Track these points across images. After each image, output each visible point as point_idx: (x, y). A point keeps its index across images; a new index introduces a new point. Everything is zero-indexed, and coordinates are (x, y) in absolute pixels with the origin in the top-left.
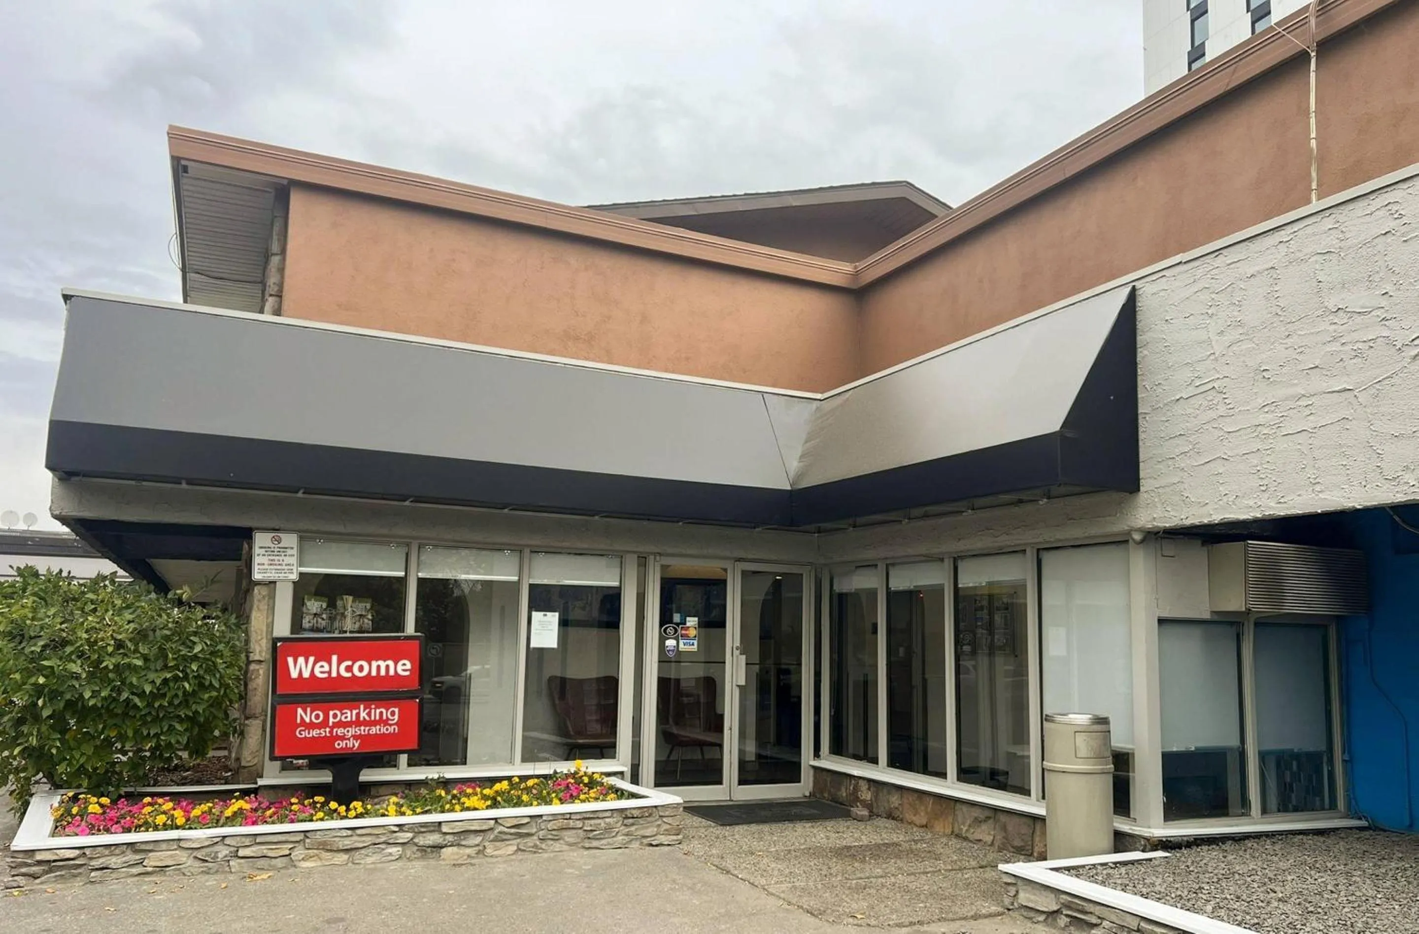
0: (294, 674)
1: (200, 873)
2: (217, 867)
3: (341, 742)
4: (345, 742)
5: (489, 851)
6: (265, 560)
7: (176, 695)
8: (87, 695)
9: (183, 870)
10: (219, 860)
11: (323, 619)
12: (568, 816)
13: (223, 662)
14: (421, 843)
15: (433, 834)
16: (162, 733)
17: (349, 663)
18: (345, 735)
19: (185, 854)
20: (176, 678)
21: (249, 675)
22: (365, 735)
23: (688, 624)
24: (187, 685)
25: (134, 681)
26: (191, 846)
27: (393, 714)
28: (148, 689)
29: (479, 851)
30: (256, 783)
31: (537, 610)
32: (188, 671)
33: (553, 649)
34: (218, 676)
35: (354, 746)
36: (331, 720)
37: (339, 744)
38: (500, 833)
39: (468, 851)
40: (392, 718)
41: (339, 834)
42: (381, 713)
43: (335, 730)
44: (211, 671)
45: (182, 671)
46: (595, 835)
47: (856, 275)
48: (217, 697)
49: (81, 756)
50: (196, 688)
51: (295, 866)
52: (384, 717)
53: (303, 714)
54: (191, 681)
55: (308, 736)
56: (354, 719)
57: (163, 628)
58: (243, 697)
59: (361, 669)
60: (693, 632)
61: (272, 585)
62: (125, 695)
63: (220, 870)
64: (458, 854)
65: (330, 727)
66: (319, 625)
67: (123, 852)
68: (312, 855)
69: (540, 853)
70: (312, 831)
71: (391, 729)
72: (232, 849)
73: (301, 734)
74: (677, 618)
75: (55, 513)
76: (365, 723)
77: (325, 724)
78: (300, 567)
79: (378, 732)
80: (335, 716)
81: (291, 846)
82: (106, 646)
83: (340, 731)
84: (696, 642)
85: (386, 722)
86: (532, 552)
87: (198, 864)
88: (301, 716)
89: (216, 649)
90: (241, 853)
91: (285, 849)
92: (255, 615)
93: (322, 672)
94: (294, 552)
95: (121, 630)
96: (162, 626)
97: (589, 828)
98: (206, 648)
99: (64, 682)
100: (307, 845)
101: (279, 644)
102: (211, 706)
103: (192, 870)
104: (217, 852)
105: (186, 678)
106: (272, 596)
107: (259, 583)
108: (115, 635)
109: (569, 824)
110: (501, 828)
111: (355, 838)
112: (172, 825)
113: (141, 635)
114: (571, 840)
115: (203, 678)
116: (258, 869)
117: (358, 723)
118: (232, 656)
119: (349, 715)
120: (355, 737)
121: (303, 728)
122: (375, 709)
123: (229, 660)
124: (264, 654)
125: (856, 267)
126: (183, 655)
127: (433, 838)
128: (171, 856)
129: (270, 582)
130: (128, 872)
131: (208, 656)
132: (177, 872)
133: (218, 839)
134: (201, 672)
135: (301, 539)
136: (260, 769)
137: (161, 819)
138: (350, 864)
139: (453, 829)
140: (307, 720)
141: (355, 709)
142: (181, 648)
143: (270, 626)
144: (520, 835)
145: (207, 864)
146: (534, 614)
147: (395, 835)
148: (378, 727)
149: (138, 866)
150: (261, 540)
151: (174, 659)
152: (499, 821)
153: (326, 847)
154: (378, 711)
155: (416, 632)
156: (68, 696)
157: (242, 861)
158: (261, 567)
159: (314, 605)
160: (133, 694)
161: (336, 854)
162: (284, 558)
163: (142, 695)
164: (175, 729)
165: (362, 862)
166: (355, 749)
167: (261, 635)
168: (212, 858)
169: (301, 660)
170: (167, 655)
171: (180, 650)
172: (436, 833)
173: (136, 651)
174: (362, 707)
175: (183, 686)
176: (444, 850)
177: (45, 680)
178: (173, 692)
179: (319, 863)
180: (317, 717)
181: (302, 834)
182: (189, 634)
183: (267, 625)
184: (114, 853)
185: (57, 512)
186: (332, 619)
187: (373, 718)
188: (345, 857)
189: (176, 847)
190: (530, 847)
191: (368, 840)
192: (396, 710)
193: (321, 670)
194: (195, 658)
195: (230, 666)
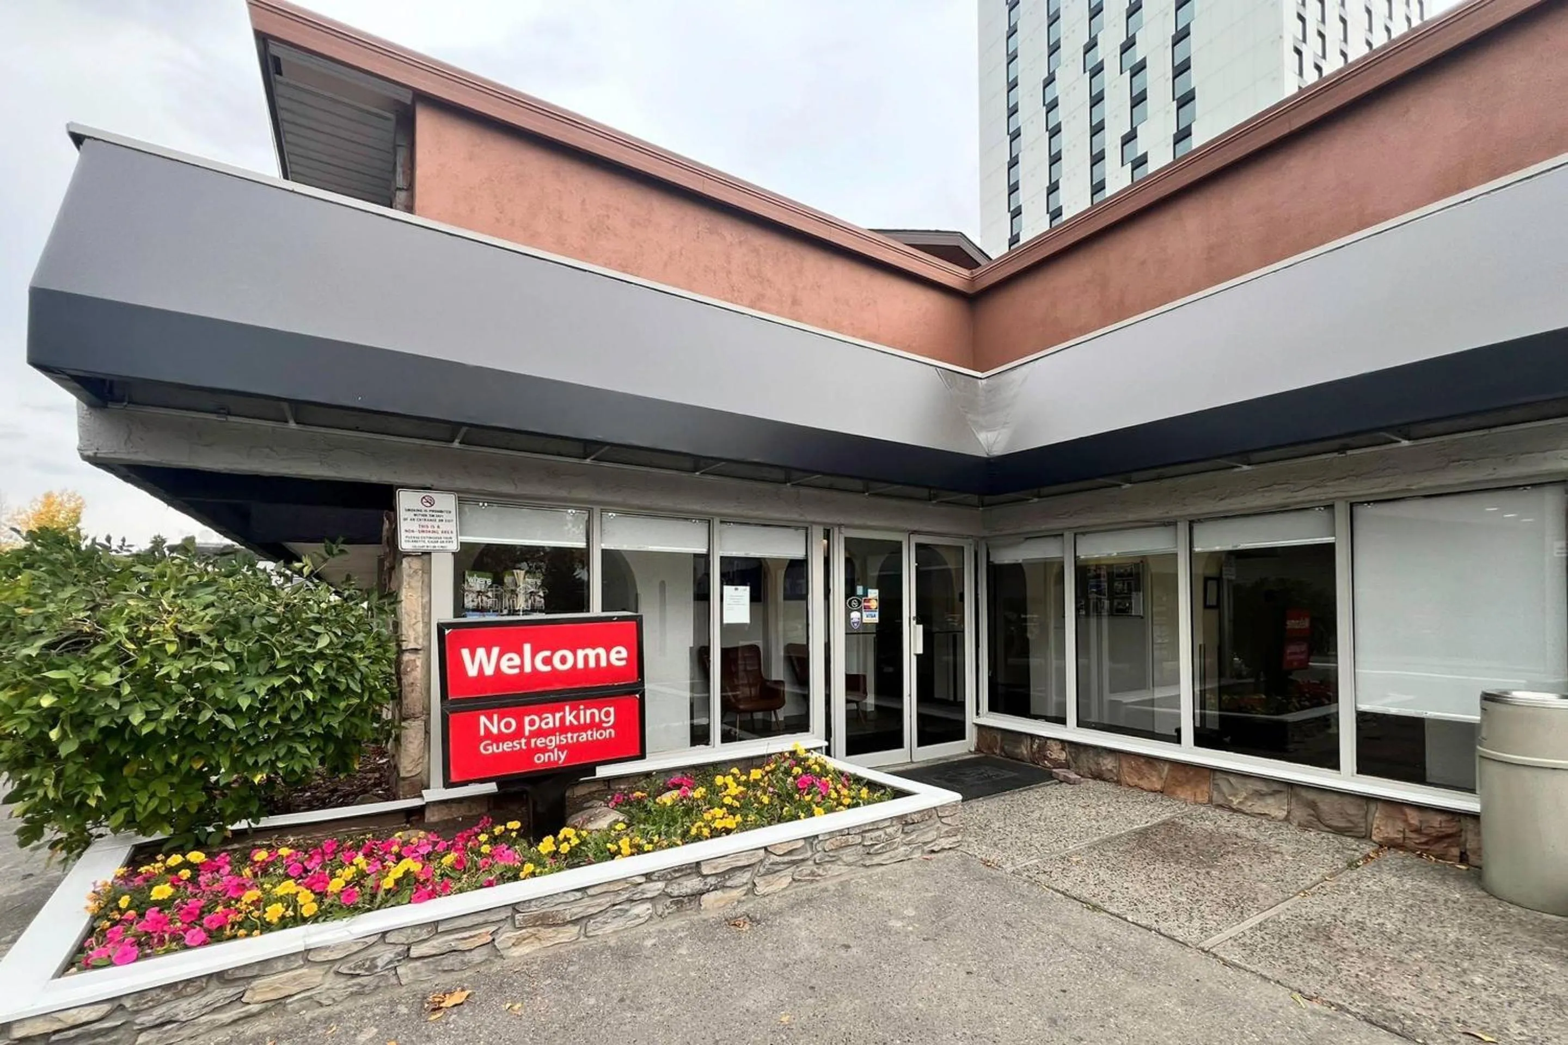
0: (472, 671)
1: (348, 996)
2: (377, 980)
3: (542, 756)
4: (547, 755)
5: (760, 889)
6: (415, 526)
7: (295, 708)
8: (137, 718)
9: (317, 998)
10: (379, 969)
11: (488, 597)
12: (846, 832)
13: (365, 657)
14: (676, 893)
15: (690, 877)
16: (278, 758)
17: (547, 653)
18: (547, 746)
19: (318, 971)
20: (291, 685)
21: (402, 667)
22: (573, 744)
23: (870, 596)
24: (309, 695)
25: (220, 693)
26: (330, 958)
27: (607, 714)
28: (244, 703)
29: (749, 889)
30: (421, 796)
31: (727, 584)
32: (310, 674)
33: (746, 624)
34: (358, 676)
35: (559, 758)
36: (527, 728)
37: (539, 758)
38: (772, 864)
39: (736, 893)
40: (606, 720)
41: (564, 900)
42: (593, 715)
43: (533, 741)
44: (347, 670)
45: (301, 675)
46: (877, 850)
47: (973, 280)
48: (359, 705)
49: (150, 798)
50: (326, 696)
51: (502, 957)
52: (597, 719)
53: (488, 724)
54: (316, 688)
55: (496, 751)
56: (557, 724)
57: (265, 614)
58: (397, 697)
59: (563, 660)
60: (874, 604)
61: (426, 557)
62: (206, 715)
63: (382, 984)
64: (722, 899)
65: (526, 738)
66: (484, 604)
67: (202, 989)
68: (527, 935)
69: (817, 881)
70: (524, 902)
71: (606, 734)
72: (400, 949)
73: (487, 750)
74: (860, 590)
75: (87, 453)
76: (573, 729)
77: (519, 734)
78: (461, 535)
79: (590, 739)
80: (532, 723)
81: (493, 928)
82: (164, 645)
83: (540, 742)
84: (877, 614)
85: (599, 726)
86: (722, 522)
87: (341, 983)
88: (486, 727)
89: (353, 640)
90: (414, 952)
91: (484, 935)
92: (404, 594)
93: (510, 667)
94: (453, 516)
95: (192, 618)
96: (264, 611)
97: (870, 843)
98: (335, 640)
99: (92, 702)
100: (517, 923)
101: (447, 632)
102: (352, 714)
103: (334, 996)
104: (375, 959)
105: (307, 683)
106: (427, 571)
107: (407, 555)
108: (180, 626)
109: (848, 840)
110: (774, 858)
111: (587, 901)
112: (294, 918)
113: (228, 627)
114: (850, 859)
115: (335, 681)
116: (445, 971)
117: (564, 729)
118: (377, 647)
119: (551, 720)
120: (561, 748)
121: (489, 742)
122: (585, 710)
123: (373, 652)
124: (420, 641)
125: (972, 273)
126: (299, 653)
127: (691, 884)
128: (295, 979)
129: (424, 553)
130: (212, 1022)
131: (340, 651)
132: (308, 1002)
133: (375, 939)
134: (332, 674)
135: (461, 501)
136: (425, 778)
137: (274, 912)
138: (582, 939)
139: (715, 868)
140: (495, 730)
141: (559, 712)
142: (296, 642)
143: (427, 608)
144: (793, 863)
145: (359, 980)
146: (725, 587)
147: (641, 887)
148: (589, 733)
149: (233, 1005)
150: (406, 500)
151: (284, 658)
152: (770, 849)
153: (546, 922)
154: (588, 712)
155: (603, 611)
156: (104, 723)
157: (418, 963)
158: (409, 534)
159: (477, 582)
160: (220, 711)
161: (561, 929)
162: (440, 524)
163: (235, 711)
164: (296, 751)
165: (600, 932)
166: (561, 762)
167: (416, 618)
168: (367, 970)
169: (481, 652)
170: (274, 654)
171: (295, 646)
172: (694, 876)
173: (221, 649)
174: (567, 709)
175: (304, 695)
176: (704, 897)
177: (54, 699)
178: (288, 705)
179: (537, 945)
180: (508, 725)
181: (511, 908)
182: (307, 623)
183: (423, 607)
184: (184, 993)
185: (90, 453)
186: (499, 597)
187: (582, 721)
188: (574, 930)
189: (301, 962)
190: (806, 875)
191: (605, 901)
192: (612, 710)
193: (509, 664)
194: (320, 655)
195: (375, 660)
